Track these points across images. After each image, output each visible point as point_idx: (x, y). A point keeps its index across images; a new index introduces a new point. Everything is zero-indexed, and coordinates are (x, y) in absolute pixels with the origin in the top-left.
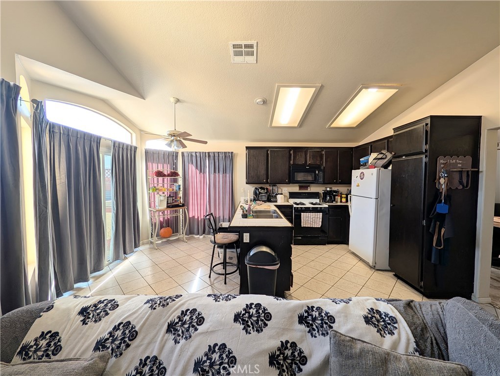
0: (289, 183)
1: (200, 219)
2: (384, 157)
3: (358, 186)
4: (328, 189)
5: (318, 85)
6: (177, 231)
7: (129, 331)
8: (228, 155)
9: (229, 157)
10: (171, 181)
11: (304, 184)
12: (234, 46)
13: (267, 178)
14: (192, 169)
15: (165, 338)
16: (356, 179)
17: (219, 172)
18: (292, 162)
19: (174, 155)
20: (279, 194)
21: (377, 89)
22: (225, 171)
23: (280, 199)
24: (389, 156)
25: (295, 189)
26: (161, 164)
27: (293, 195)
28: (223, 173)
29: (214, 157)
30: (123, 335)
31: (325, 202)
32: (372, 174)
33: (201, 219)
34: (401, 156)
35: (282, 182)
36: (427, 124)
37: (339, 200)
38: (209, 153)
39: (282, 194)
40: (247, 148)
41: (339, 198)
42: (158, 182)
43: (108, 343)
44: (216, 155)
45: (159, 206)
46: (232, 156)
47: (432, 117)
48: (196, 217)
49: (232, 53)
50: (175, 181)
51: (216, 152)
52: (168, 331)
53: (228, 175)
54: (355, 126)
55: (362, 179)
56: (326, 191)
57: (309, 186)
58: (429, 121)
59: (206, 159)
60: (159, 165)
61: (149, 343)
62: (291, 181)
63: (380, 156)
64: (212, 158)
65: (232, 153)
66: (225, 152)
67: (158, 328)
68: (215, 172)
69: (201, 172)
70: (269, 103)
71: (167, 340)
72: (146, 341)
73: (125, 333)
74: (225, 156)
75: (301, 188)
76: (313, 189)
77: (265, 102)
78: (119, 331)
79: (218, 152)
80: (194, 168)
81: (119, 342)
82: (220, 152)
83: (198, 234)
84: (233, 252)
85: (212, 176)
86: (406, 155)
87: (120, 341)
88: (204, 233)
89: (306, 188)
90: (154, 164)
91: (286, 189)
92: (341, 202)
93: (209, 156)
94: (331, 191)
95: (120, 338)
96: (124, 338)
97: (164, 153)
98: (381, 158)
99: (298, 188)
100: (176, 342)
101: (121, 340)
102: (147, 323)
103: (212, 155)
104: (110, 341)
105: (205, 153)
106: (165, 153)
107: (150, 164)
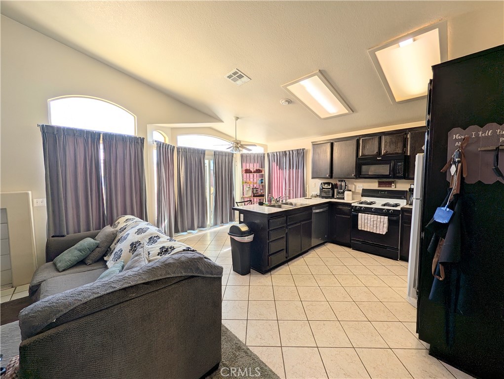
8: (300, 152)
12: (229, 77)
13: (332, 173)
17: (293, 168)
18: (360, 153)
19: (262, 156)
20: (348, 190)
22: (297, 168)
25: (374, 185)
29: (289, 155)
35: (348, 177)
42: (249, 177)
44: (291, 153)
46: (304, 153)
51: (291, 150)
59: (283, 157)
60: (251, 164)
62: (357, 175)
65: (303, 149)
66: (298, 150)
68: (290, 168)
69: (280, 167)
76: (399, 187)
82: (294, 150)
85: (288, 172)
90: (247, 164)
91: (361, 185)
93: (286, 155)
97: (255, 155)
99: (377, 184)
105: (283, 152)
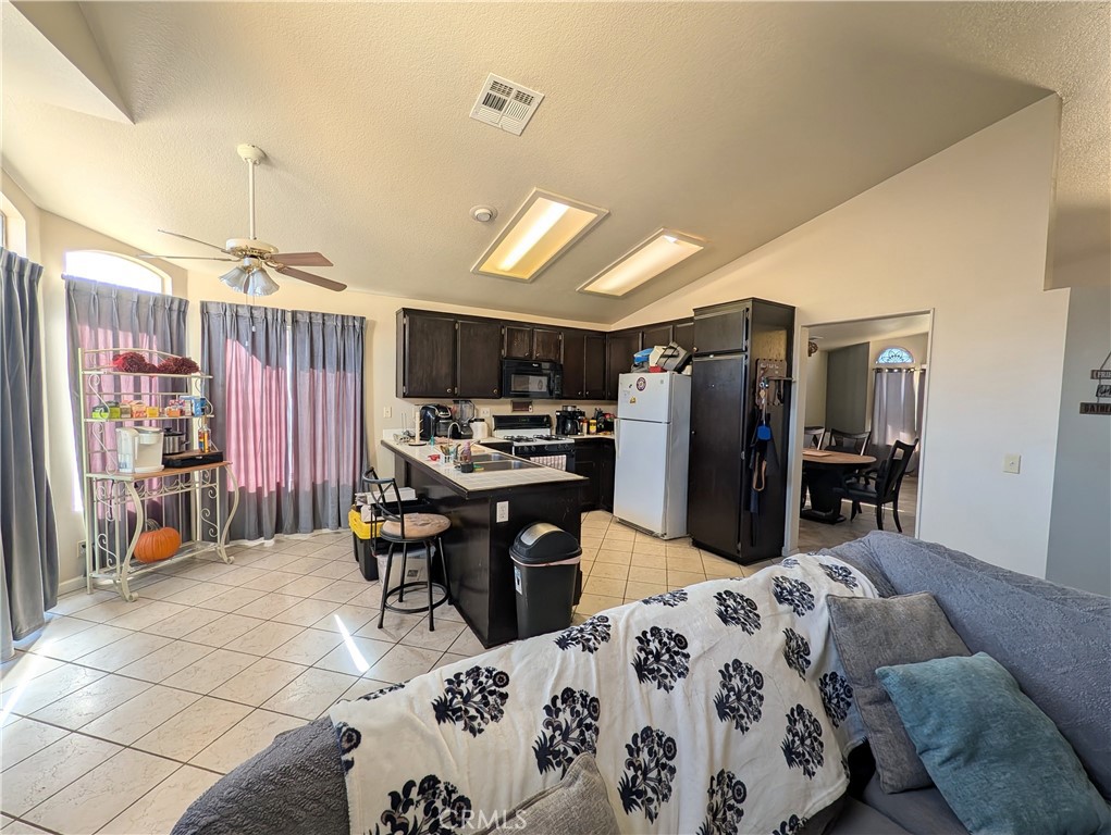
0: (500, 395)
1: (266, 495)
2: (675, 353)
3: (633, 402)
4: (570, 409)
5: (604, 210)
6: (188, 537)
7: (583, 706)
8: (351, 324)
9: (355, 329)
10: (164, 386)
11: (523, 399)
12: (495, 85)
13: (454, 385)
14: (236, 355)
15: (644, 691)
16: (629, 389)
17: (324, 367)
18: (504, 352)
19: (175, 306)
20: (476, 420)
21: (675, 239)
22: (342, 365)
23: (480, 431)
24: (683, 353)
25: (505, 409)
26: (125, 330)
27: (502, 422)
28: (338, 369)
29: (308, 325)
30: (578, 716)
31: (563, 433)
32: (662, 382)
33: (270, 493)
34: (707, 355)
35: (485, 395)
36: (748, 309)
37: (585, 430)
38: (294, 313)
39: (483, 420)
40: (406, 311)
41: (585, 425)
43: (558, 744)
44: (318, 321)
45: (136, 463)
46: (362, 328)
47: (754, 300)
48: (252, 490)
49: (481, 96)
50: (179, 387)
51: (317, 314)
52: (641, 677)
53: (350, 375)
54: (620, 294)
55: (641, 390)
56: (564, 414)
57: (530, 403)
58: (749, 305)
59: (285, 331)
60: (121, 334)
61: (625, 711)
62: (502, 392)
63: (669, 352)
64: (304, 328)
65: (363, 319)
66: (343, 317)
67: (622, 682)
68: (312, 365)
69: (268, 362)
70: (497, 223)
71: (648, 693)
72: (618, 711)
73: (578, 711)
74: (343, 326)
75: (516, 406)
76: (537, 409)
77: (492, 216)
78: (561, 713)
79: (324, 315)
80: (244, 353)
81: (577, 732)
82: (329, 315)
83: (260, 534)
84: (418, 557)
85: (304, 377)
86: (716, 354)
87: (578, 730)
88: (279, 528)
89: (526, 406)
90: (101, 332)
91: (488, 410)
92: (588, 433)
93: (295, 321)
94: (574, 412)
95: (574, 725)
96: (581, 720)
97: (140, 299)
98: (672, 356)
99: (510, 407)
100: (668, 688)
101: (579, 726)
102: (602, 678)
103: (303, 320)
104: (559, 738)
105: (284, 312)
106: (143, 301)
107: (85, 331)
